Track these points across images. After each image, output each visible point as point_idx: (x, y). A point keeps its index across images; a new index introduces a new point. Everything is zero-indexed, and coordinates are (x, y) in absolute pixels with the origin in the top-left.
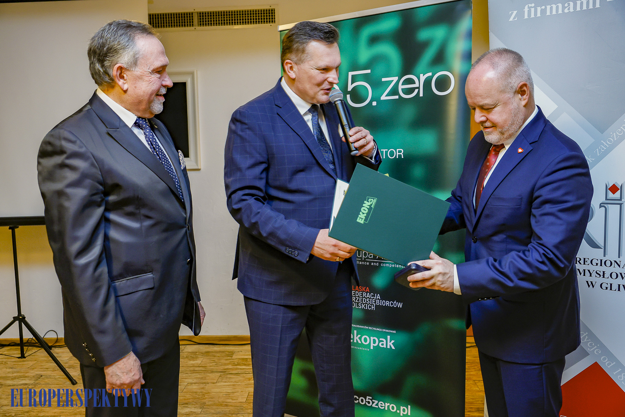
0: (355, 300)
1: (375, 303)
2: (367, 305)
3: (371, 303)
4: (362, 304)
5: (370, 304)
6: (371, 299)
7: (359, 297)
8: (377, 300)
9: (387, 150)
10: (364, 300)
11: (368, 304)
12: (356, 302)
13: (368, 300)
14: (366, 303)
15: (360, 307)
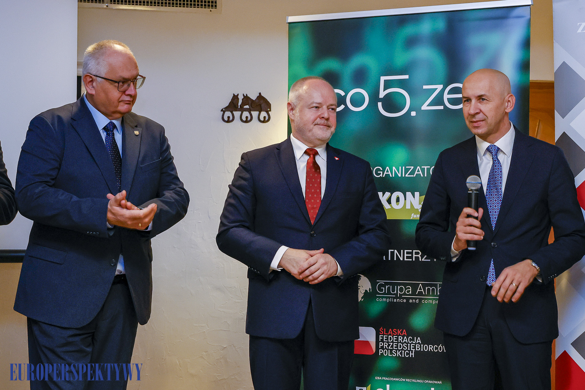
0: (388, 346)
1: (415, 348)
2: (403, 351)
3: (409, 349)
4: (397, 352)
5: (407, 350)
6: (409, 344)
7: (392, 342)
8: (417, 345)
9: (429, 167)
10: (400, 345)
11: (405, 351)
12: (390, 349)
13: (405, 345)
14: (402, 350)
15: (394, 354)
